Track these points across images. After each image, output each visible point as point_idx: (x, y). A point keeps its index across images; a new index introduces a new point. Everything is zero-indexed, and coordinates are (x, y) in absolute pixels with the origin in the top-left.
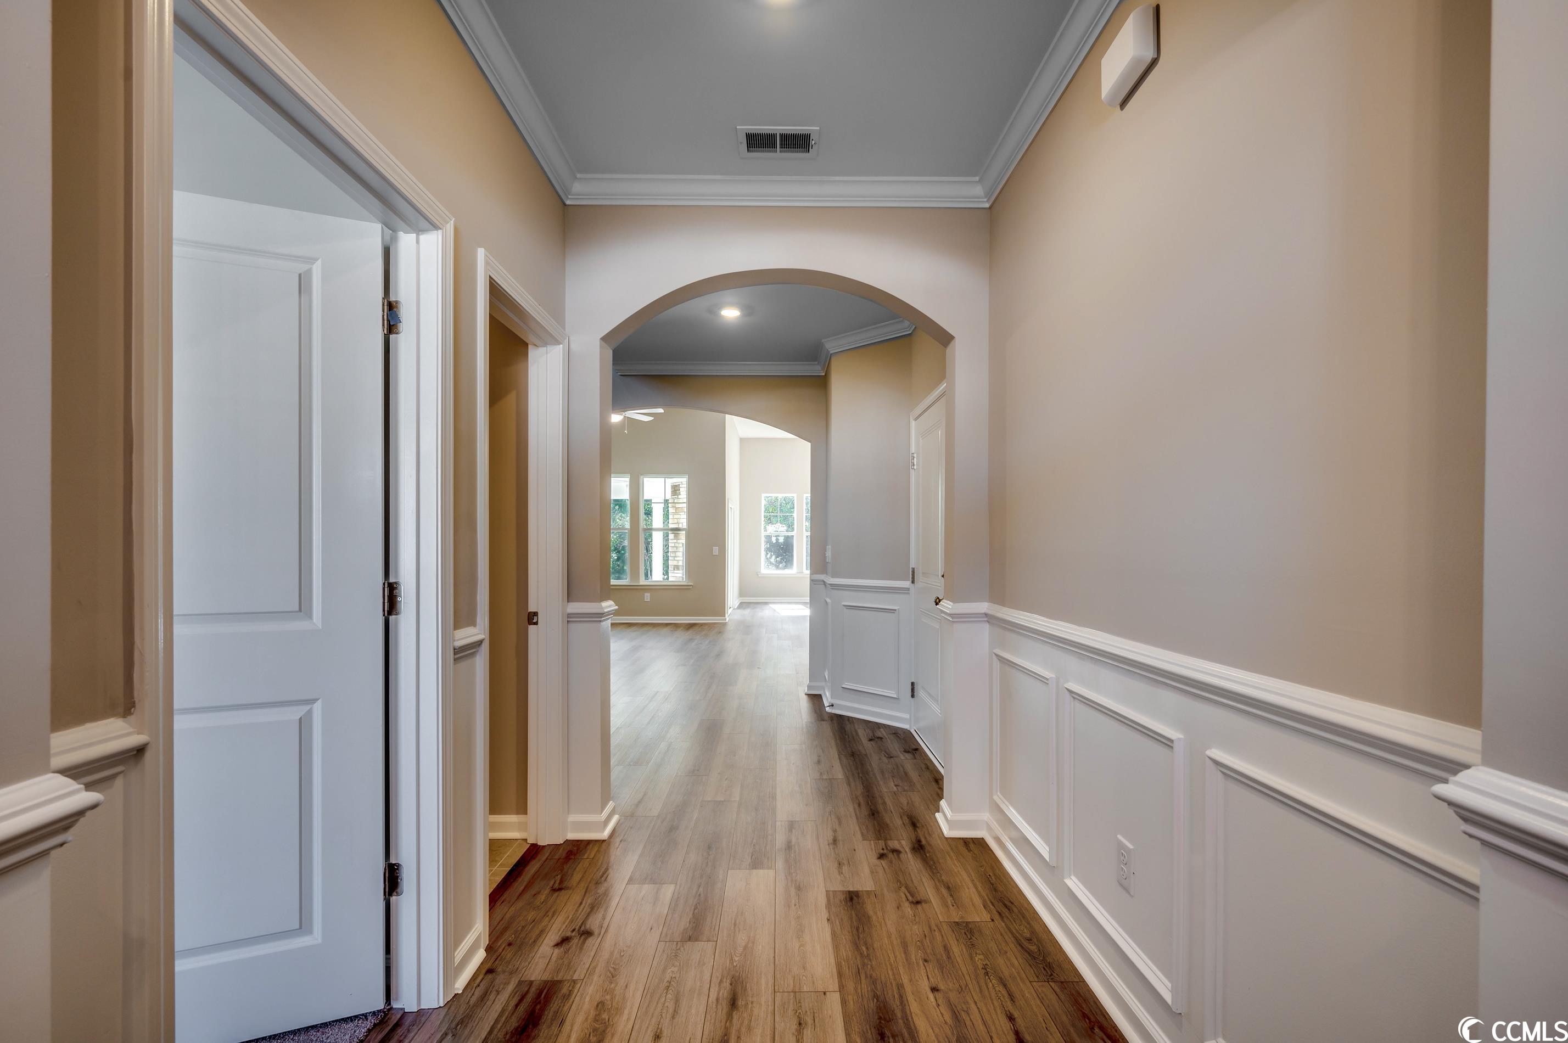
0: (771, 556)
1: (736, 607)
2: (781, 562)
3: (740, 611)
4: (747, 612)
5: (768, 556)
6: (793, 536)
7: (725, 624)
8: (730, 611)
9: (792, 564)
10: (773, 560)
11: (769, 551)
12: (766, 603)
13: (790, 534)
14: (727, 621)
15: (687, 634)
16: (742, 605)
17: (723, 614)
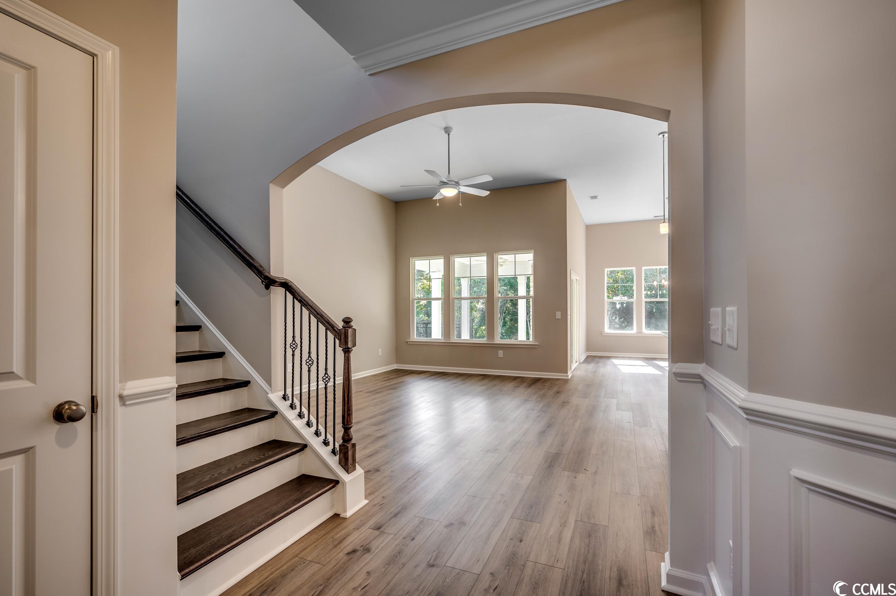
0: (616, 318)
1: (581, 361)
2: (623, 322)
3: (585, 366)
4: (591, 367)
5: (614, 318)
6: (633, 302)
7: (566, 381)
8: (574, 366)
9: (632, 324)
10: (617, 320)
11: (615, 315)
12: (609, 358)
13: (631, 300)
14: (569, 377)
15: (526, 393)
16: (589, 359)
17: (565, 370)
